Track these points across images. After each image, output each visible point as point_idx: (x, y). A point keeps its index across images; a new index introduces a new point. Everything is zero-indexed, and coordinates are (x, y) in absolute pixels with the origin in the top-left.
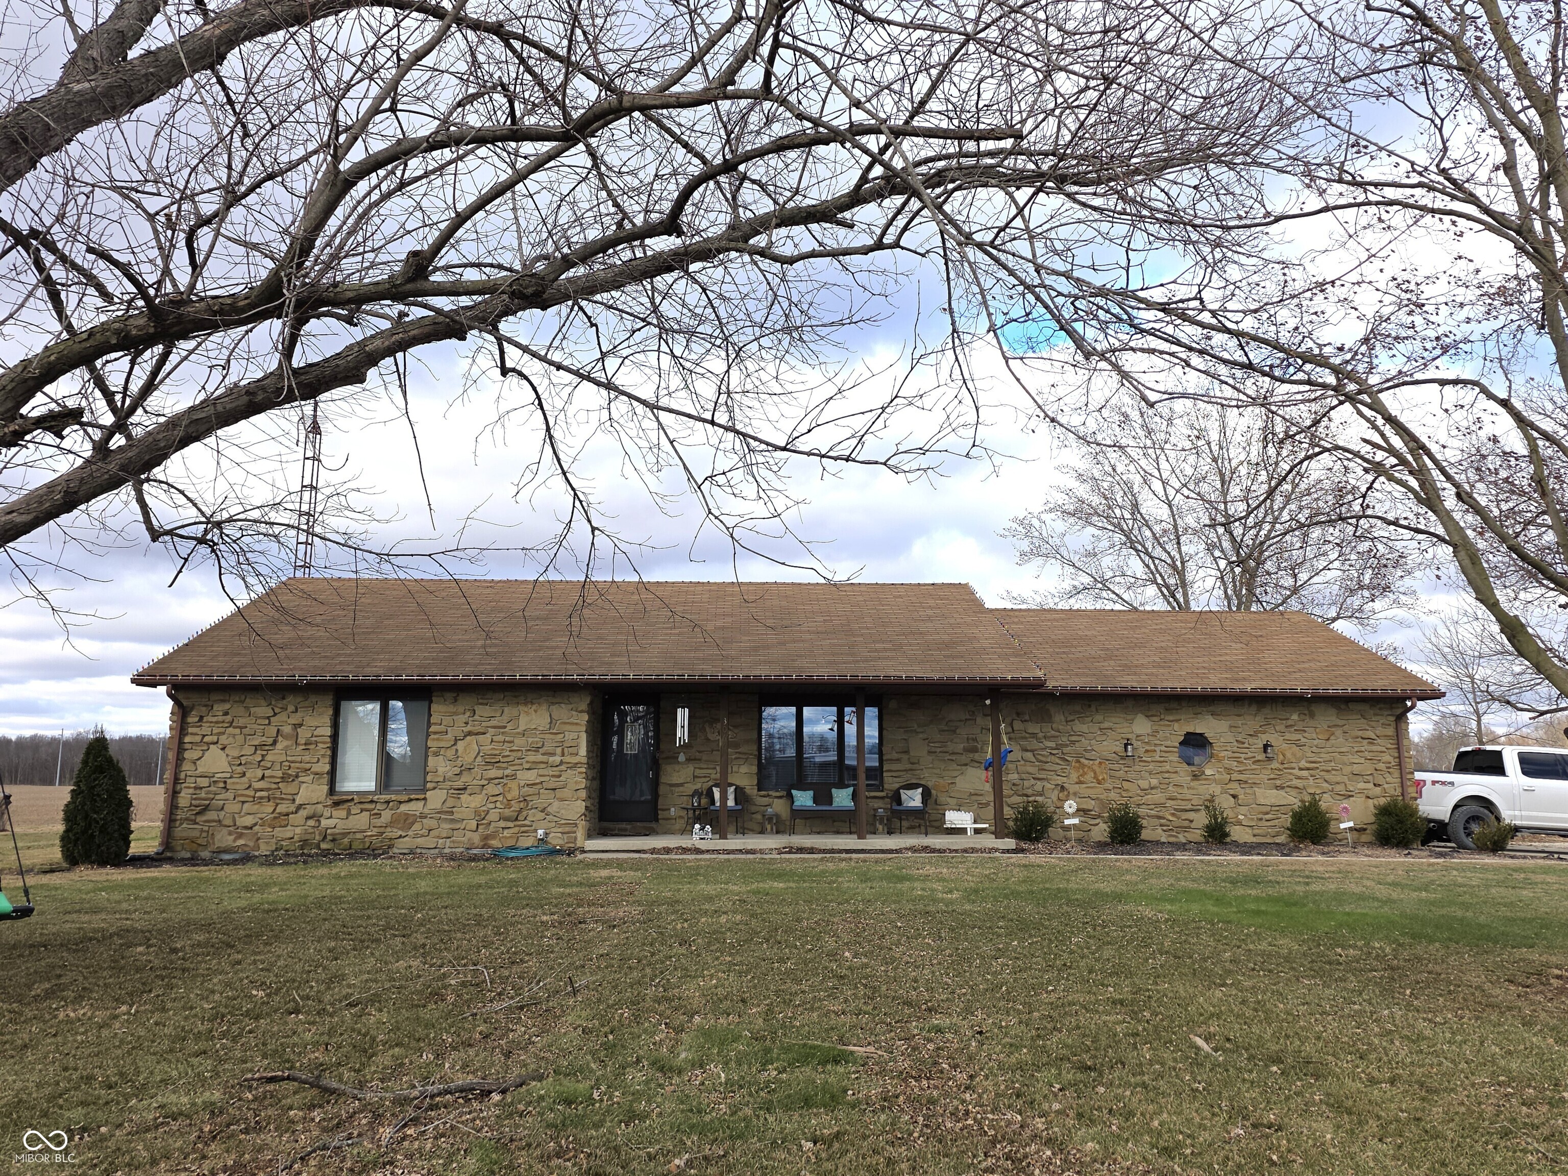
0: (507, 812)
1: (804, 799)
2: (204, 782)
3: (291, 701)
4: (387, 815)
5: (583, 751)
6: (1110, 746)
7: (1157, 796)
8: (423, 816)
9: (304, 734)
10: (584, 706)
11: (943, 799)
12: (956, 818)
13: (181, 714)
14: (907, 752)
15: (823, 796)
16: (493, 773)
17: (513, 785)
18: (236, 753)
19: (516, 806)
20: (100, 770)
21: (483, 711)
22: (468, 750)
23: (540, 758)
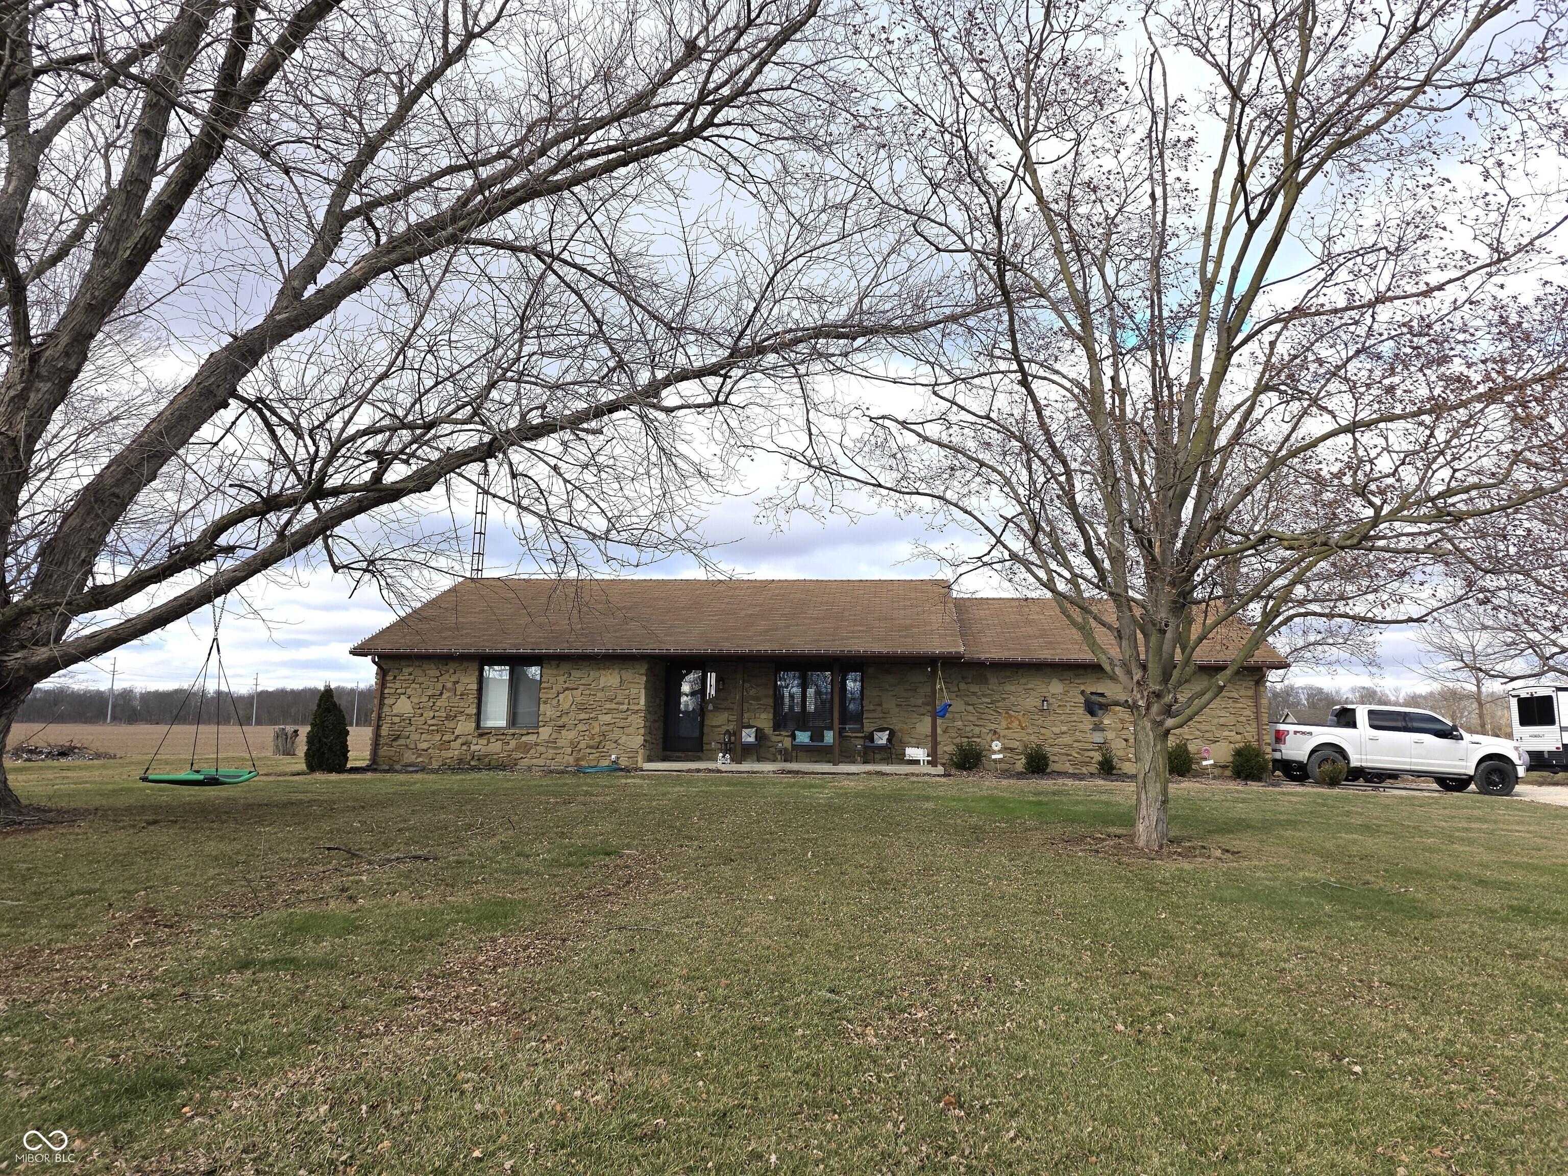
0: (591, 743)
1: (803, 737)
2: (396, 720)
3: (452, 666)
4: (513, 744)
5: (642, 701)
6: (1031, 702)
7: (1067, 739)
8: (537, 744)
9: (460, 688)
10: (643, 671)
11: (906, 739)
12: (912, 753)
13: (382, 673)
14: (880, 705)
15: (817, 736)
16: (583, 716)
17: (596, 724)
18: (416, 700)
19: (597, 739)
20: (328, 710)
21: (576, 674)
22: (566, 699)
23: (614, 706)
